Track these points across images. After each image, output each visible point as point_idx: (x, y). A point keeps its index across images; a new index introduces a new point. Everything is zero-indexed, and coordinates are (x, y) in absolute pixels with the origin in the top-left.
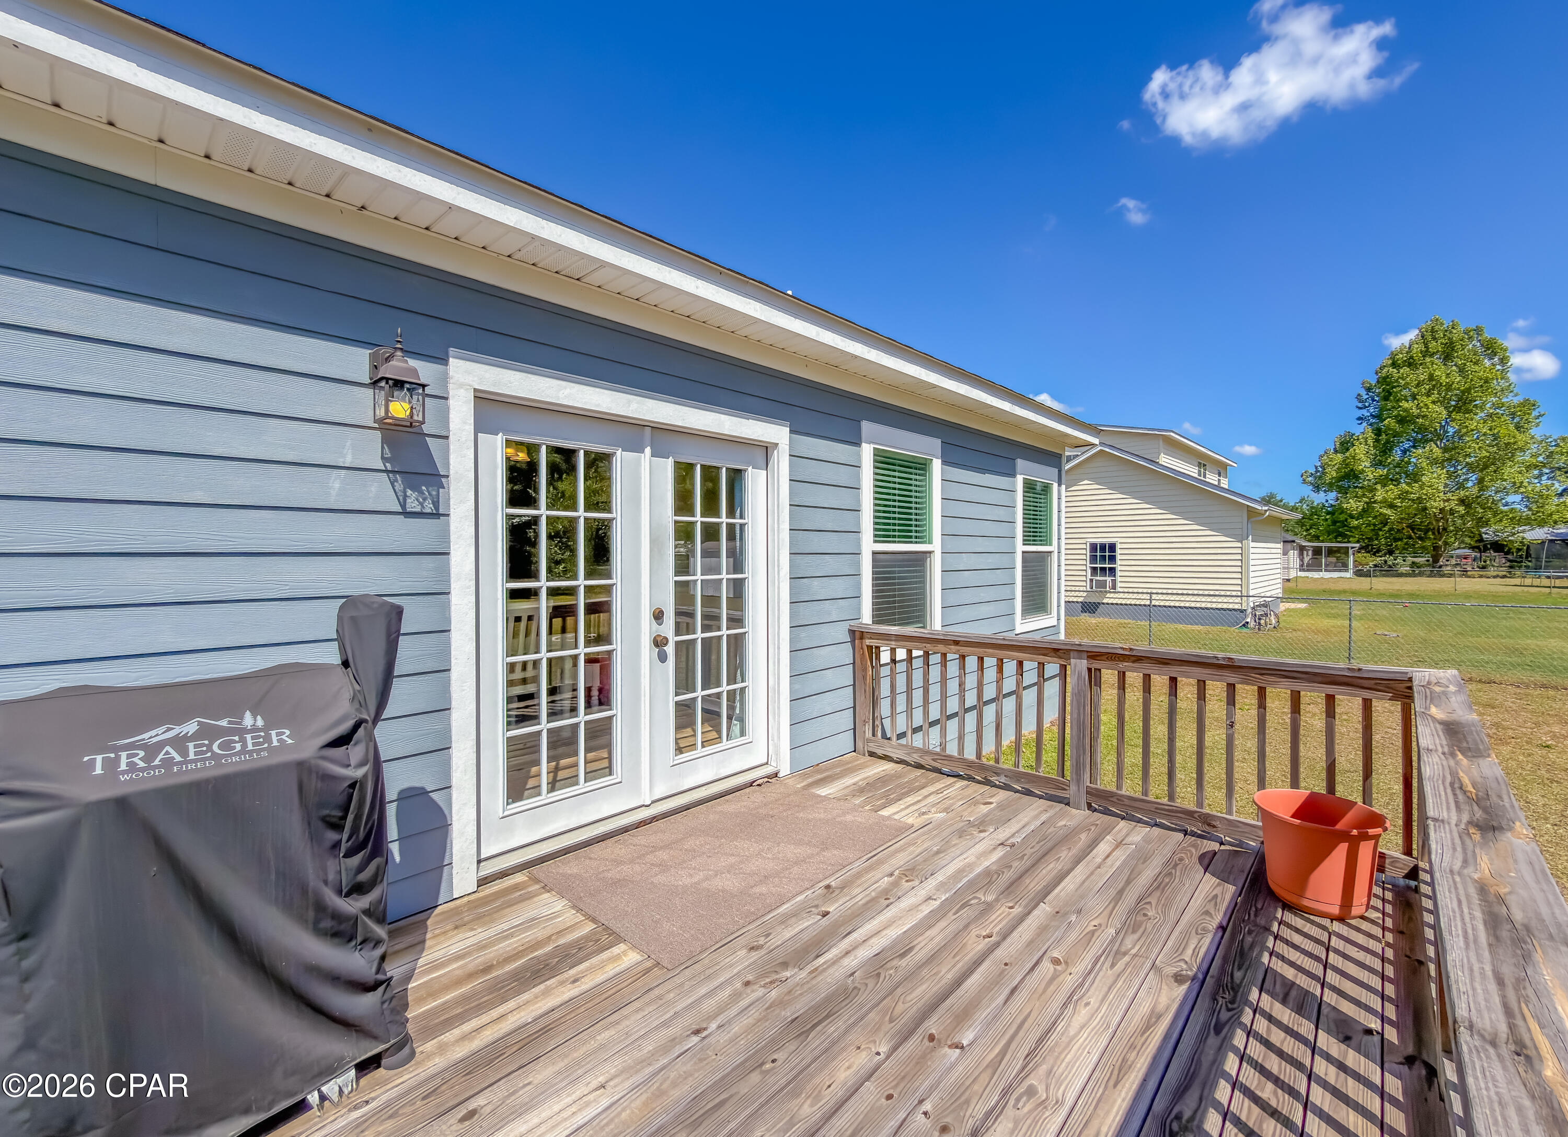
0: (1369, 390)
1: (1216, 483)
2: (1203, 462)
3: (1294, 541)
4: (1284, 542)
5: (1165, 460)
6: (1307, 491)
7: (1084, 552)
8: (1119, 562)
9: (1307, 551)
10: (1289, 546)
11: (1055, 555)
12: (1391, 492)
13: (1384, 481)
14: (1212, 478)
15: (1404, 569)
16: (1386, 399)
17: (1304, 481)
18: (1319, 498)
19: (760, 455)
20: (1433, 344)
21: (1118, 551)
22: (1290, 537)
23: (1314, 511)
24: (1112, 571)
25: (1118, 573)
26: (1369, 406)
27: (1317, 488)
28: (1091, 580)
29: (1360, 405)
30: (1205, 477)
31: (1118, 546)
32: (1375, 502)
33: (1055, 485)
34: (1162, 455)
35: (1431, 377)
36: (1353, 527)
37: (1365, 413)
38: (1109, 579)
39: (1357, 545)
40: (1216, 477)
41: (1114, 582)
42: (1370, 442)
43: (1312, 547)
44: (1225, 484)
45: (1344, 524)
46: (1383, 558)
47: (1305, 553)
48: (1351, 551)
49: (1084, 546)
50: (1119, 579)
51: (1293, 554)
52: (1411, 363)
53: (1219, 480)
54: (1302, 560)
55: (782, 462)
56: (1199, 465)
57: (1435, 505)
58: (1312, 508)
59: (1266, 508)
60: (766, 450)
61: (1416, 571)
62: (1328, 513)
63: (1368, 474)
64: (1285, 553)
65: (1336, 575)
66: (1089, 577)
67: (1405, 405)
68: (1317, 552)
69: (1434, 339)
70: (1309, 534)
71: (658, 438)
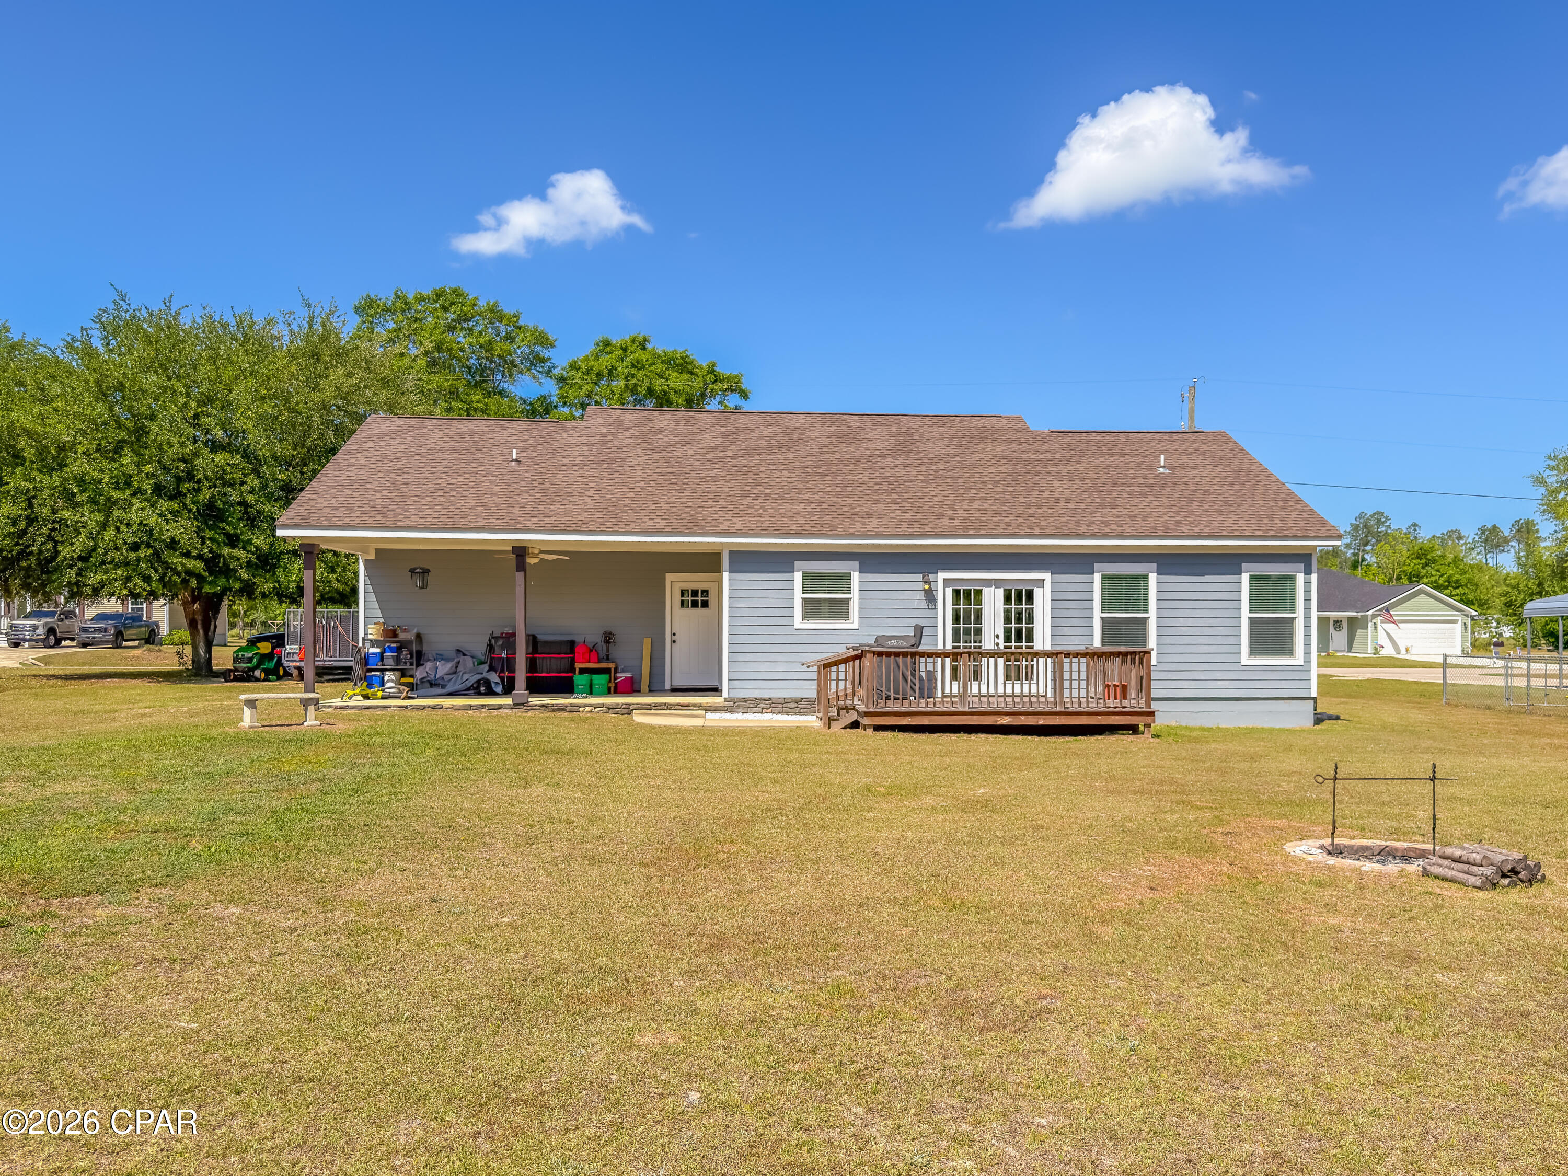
11: (1301, 619)
33: (1300, 575)
55: (1048, 584)
60: (1041, 581)
71: (997, 583)
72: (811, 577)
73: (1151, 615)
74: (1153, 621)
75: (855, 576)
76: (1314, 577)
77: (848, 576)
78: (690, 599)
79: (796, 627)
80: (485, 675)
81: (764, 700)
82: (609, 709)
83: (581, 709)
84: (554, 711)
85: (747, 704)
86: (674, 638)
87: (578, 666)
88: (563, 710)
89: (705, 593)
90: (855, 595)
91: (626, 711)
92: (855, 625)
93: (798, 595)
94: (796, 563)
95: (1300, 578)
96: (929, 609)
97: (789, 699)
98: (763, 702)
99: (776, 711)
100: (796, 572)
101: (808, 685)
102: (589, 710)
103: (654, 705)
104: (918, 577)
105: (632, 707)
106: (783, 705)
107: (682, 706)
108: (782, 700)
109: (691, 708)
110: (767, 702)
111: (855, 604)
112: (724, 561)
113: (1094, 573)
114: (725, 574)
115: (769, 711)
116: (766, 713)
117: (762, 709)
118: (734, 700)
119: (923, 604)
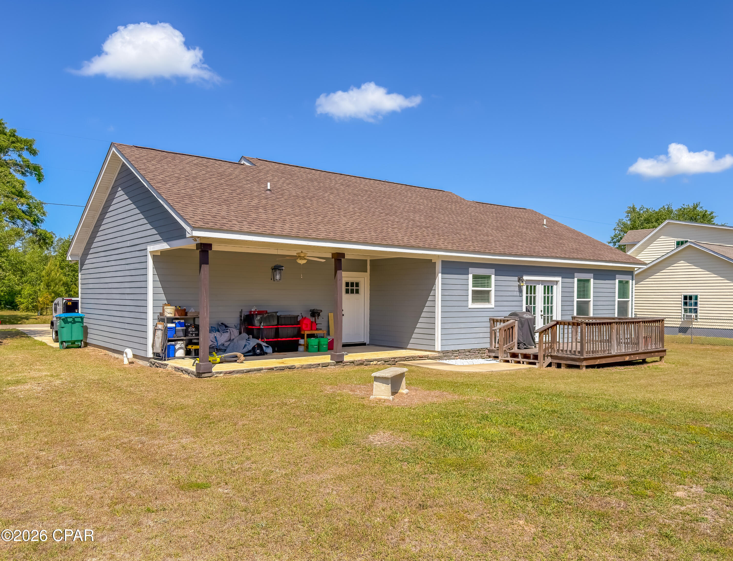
7: (680, 300)
8: (699, 306)
11: (630, 302)
21: (699, 300)
24: (696, 311)
25: (699, 312)
28: (684, 315)
31: (699, 297)
33: (631, 281)
38: (693, 315)
41: (696, 316)
49: (680, 297)
50: (699, 315)
55: (560, 284)
60: (557, 282)
66: (683, 313)
71: (542, 282)
72: (475, 277)
73: (591, 299)
74: (591, 304)
75: (493, 277)
76: (634, 281)
77: (489, 277)
78: (350, 288)
79: (469, 307)
81: (456, 351)
82: (385, 362)
83: (371, 363)
84: (358, 365)
85: (449, 354)
87: (305, 333)
88: (362, 364)
89: (357, 285)
90: (493, 288)
91: (393, 363)
92: (493, 306)
93: (471, 288)
94: (470, 269)
96: (520, 296)
97: (466, 350)
98: (455, 352)
99: (461, 358)
100: (470, 275)
101: (474, 341)
102: (376, 363)
103: (407, 358)
104: (516, 279)
105: (396, 360)
106: (463, 354)
107: (420, 357)
108: (463, 351)
109: (424, 358)
110: (457, 352)
111: (493, 294)
112: (439, 267)
113: (574, 278)
114: (440, 275)
115: (458, 358)
116: (457, 359)
117: (455, 356)
118: (443, 352)
119: (518, 294)
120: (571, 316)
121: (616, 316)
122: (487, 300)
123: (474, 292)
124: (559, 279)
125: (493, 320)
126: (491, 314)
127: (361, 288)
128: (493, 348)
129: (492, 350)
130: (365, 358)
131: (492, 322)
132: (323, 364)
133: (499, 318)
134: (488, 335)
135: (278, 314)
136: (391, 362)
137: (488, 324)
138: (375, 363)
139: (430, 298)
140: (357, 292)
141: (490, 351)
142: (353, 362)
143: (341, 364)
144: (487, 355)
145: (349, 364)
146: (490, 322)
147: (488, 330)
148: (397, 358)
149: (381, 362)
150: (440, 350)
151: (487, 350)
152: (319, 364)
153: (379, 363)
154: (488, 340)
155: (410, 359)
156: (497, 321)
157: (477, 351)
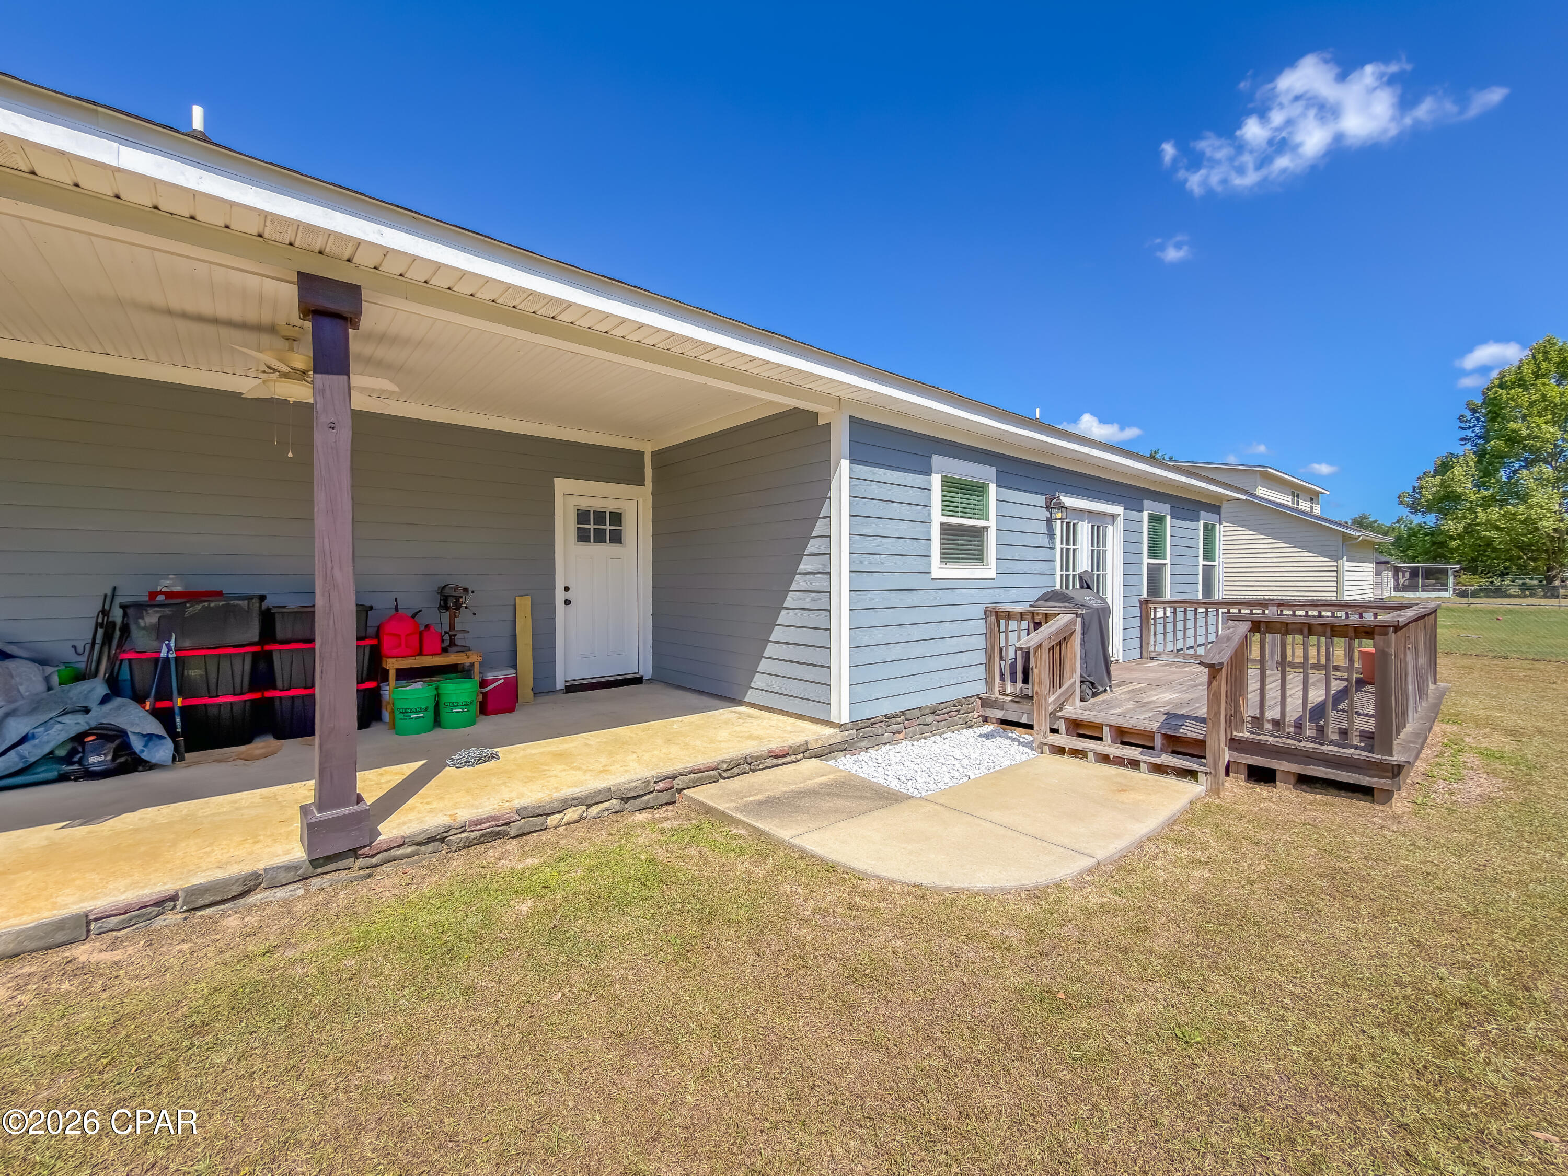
0: (1474, 411)
1: (1309, 510)
2: (1296, 492)
3: (1388, 562)
4: (1377, 563)
5: (1261, 492)
6: (1404, 512)
9: (1404, 573)
10: (1383, 566)
11: (1217, 568)
12: (1495, 513)
13: (1486, 503)
14: (1304, 506)
15: (1513, 591)
16: (1493, 420)
17: (1401, 503)
18: (1417, 519)
19: (1110, 519)
20: (1544, 365)
22: (1383, 558)
23: (1413, 533)
26: (1474, 426)
27: (1414, 509)
29: (1463, 425)
30: (1298, 504)
32: (1477, 525)
34: (1259, 487)
35: (1544, 397)
36: (1453, 548)
37: (1469, 433)
39: (1458, 566)
40: (1308, 504)
42: (1472, 464)
43: (1408, 568)
44: (1317, 510)
45: (1442, 544)
46: (1490, 580)
47: (1401, 574)
48: (1450, 572)
51: (1388, 575)
52: (1521, 383)
53: (1312, 507)
54: (1397, 580)
55: (1120, 522)
56: (1293, 494)
57: (1548, 526)
58: (1410, 529)
59: (1360, 534)
60: (1114, 517)
61: (1527, 591)
62: (1426, 534)
63: (1470, 495)
64: (1378, 573)
65: (1433, 595)
67: (1513, 425)
68: (1414, 573)
69: (1546, 359)
70: (1407, 555)
71: (1088, 514)
72: (950, 485)
73: (1167, 561)
74: (1168, 568)
75: (992, 488)
77: (982, 488)
78: (592, 526)
79: (934, 575)
80: (102, 715)
81: (897, 716)
83: (552, 820)
84: (469, 845)
85: (875, 729)
86: (569, 595)
87: (392, 665)
88: (496, 836)
89: (616, 518)
90: (992, 523)
91: (665, 797)
92: (992, 573)
93: (937, 518)
94: (934, 458)
95: (1218, 525)
96: (1050, 548)
97: (925, 708)
98: (894, 720)
99: (910, 735)
100: (933, 475)
101: (945, 678)
102: (575, 816)
103: (725, 767)
104: (1041, 500)
105: (677, 784)
106: (918, 722)
107: (776, 757)
108: (918, 713)
109: (793, 758)
110: (899, 720)
111: (992, 538)
112: (840, 439)
113: (1142, 511)
114: (845, 464)
115: (901, 736)
116: (899, 741)
117: (894, 734)
118: (857, 725)
119: (1044, 541)
120: (1138, 598)
121: (1200, 597)
122: (976, 555)
123: (946, 529)
124: (1118, 510)
125: (997, 613)
126: (989, 597)
127: (629, 528)
128: (997, 695)
129: (995, 701)
130: (518, 803)
131: (993, 619)
132: (194, 892)
133: (1018, 608)
134: (981, 657)
135: (270, 602)
136: (656, 798)
137: (981, 626)
138: (571, 814)
139: (813, 546)
140: (617, 538)
141: (986, 703)
142: (438, 838)
143: (349, 862)
144: (979, 716)
145: (414, 848)
146: (986, 619)
147: (981, 642)
148: (681, 774)
149: (606, 805)
150: (845, 719)
151: (979, 702)
152: (174, 898)
153: (594, 810)
154: (981, 671)
155: (736, 771)
156: (1009, 616)
157: (954, 706)
